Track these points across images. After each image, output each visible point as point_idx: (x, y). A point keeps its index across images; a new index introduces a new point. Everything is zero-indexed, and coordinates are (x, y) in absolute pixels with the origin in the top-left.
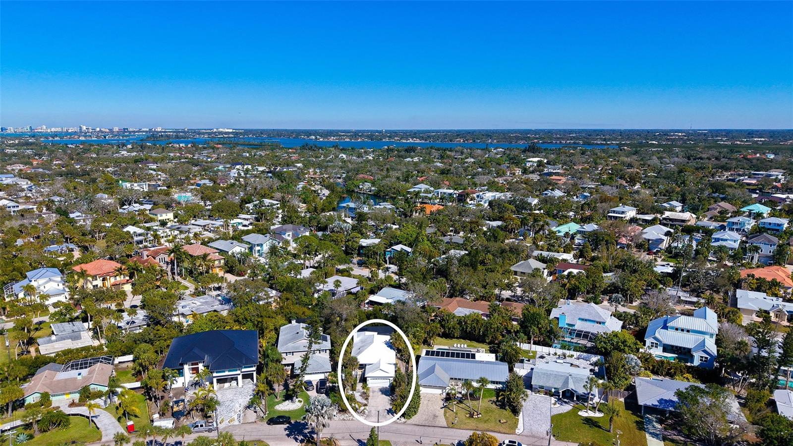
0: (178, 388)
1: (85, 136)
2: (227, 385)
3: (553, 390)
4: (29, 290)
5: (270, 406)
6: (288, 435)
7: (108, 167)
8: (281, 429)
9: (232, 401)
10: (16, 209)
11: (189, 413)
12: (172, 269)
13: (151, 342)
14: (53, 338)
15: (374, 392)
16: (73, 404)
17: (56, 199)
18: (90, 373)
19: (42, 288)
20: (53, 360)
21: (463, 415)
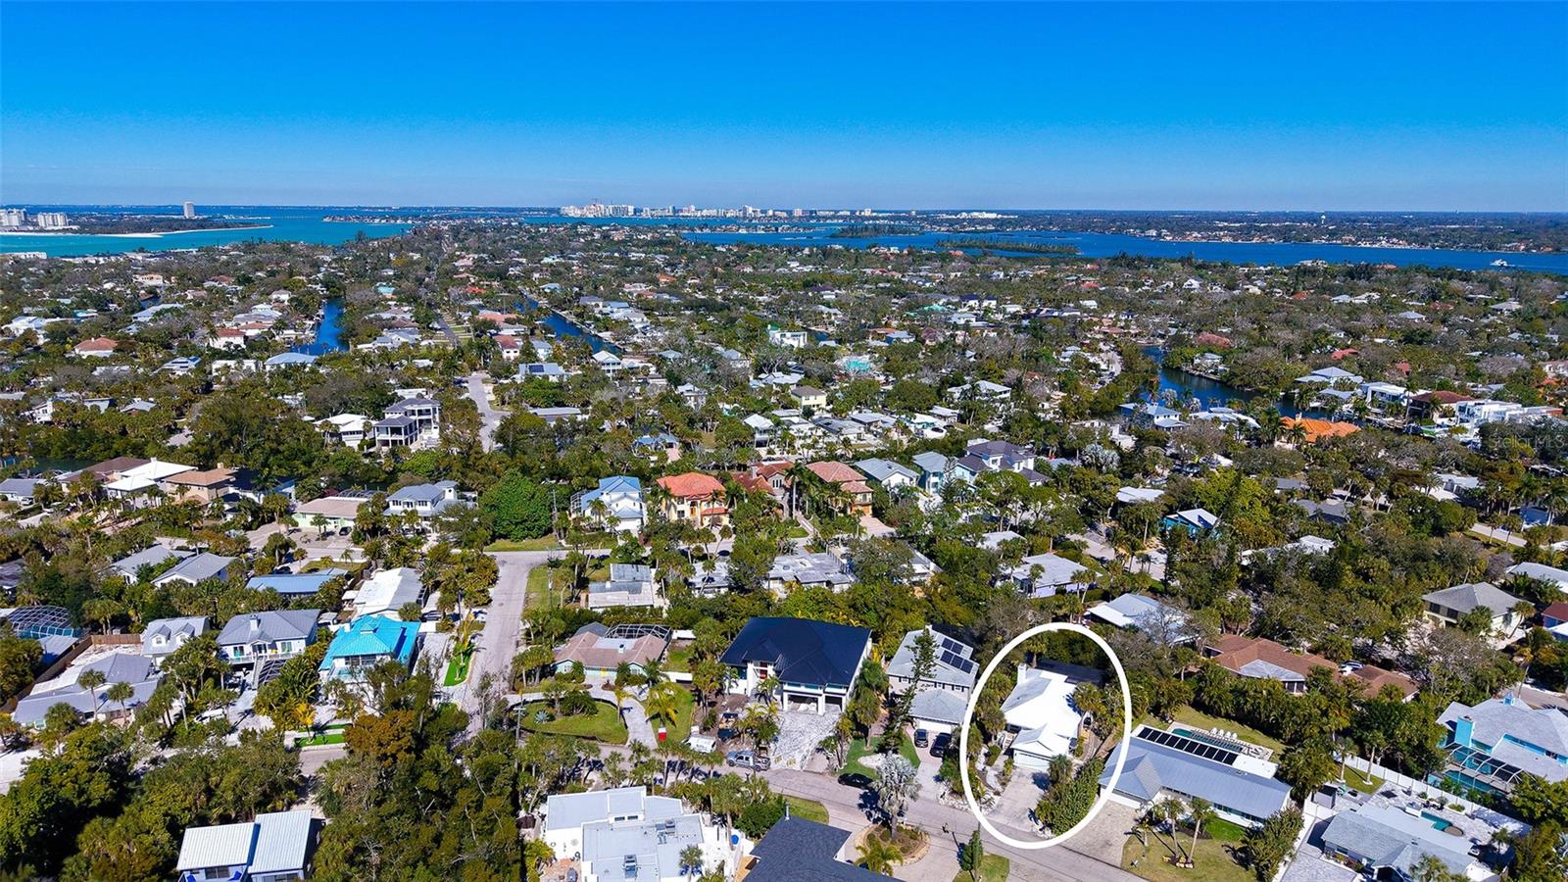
0: (738, 695)
1: (748, 228)
2: (803, 706)
3: (1365, 862)
4: (598, 506)
5: (855, 754)
6: (861, 806)
7: (761, 294)
8: (854, 794)
9: (802, 733)
10: (617, 367)
11: (739, 736)
12: (790, 501)
13: (720, 617)
14: (608, 585)
15: (1021, 775)
16: (607, 686)
17: (671, 355)
18: (636, 647)
19: (614, 505)
20: (599, 619)
21: (1159, 855)
